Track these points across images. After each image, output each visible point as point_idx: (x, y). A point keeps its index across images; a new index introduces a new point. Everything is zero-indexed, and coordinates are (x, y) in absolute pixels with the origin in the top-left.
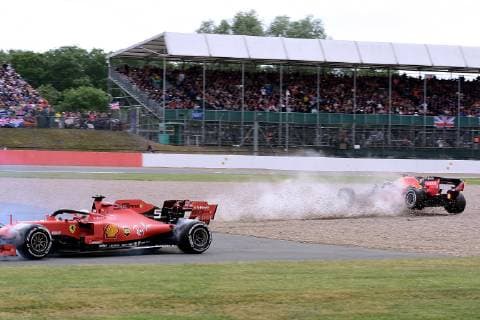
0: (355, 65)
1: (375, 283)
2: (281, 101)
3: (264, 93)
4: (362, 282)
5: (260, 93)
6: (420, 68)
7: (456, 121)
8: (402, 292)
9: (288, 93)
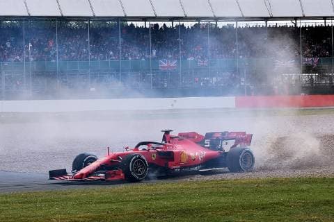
0: (88, 18)
1: (114, 207)
2: (24, 52)
3: (9, 46)
4: (102, 207)
5: (6, 46)
6: (145, 19)
7: (178, 63)
8: (137, 213)
9: (30, 45)
